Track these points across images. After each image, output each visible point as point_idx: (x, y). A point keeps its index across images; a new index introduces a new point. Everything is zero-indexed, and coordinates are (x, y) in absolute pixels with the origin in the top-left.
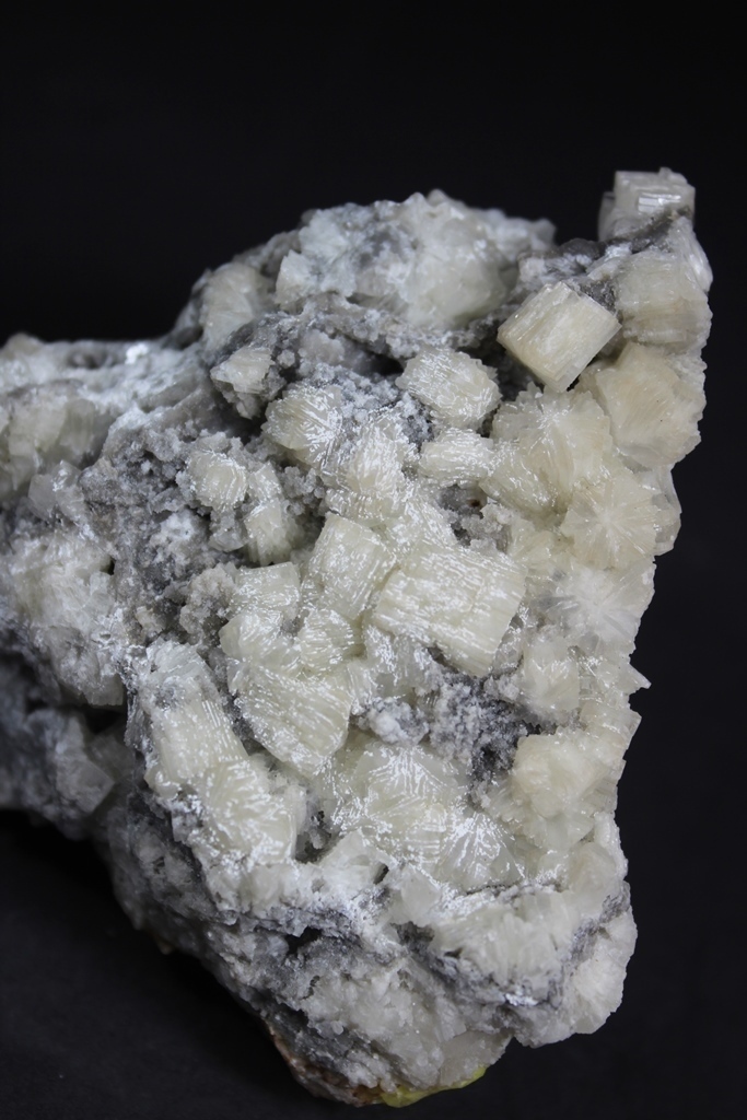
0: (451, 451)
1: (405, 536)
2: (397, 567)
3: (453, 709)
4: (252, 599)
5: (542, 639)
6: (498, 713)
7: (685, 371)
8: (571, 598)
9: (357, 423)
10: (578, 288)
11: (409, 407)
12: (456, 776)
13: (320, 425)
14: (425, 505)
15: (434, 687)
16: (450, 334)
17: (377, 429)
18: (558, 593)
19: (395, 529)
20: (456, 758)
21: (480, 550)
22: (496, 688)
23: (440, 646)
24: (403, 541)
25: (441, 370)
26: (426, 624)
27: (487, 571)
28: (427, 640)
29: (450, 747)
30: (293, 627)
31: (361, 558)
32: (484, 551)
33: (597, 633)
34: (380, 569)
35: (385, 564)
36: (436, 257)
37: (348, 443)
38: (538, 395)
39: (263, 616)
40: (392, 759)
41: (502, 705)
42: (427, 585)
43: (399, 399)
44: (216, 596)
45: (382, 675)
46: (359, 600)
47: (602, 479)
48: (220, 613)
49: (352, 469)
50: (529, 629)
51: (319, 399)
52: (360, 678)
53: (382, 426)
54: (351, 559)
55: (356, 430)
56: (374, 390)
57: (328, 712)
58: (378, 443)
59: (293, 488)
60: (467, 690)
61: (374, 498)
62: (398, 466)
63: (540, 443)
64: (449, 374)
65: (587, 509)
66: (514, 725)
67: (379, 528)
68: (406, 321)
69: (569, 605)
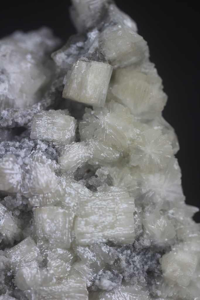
0: (71, 156)
1: (72, 202)
2: (76, 217)
3: (128, 262)
4: (21, 261)
5: (148, 214)
6: (145, 254)
7: (147, 71)
8: (150, 190)
9: (26, 165)
10: (87, 59)
11: (44, 146)
12: (142, 289)
13: (13, 174)
14: (72, 184)
15: (116, 258)
16: (39, 104)
17: (37, 163)
18: (144, 191)
19: (67, 201)
20: (139, 282)
21: (103, 191)
22: (140, 244)
23: (111, 240)
24: (72, 204)
25: (48, 123)
26: (101, 234)
27: (114, 199)
28: (104, 240)
29: (135, 279)
30: (44, 264)
31: (59, 221)
32: (105, 190)
33: (168, 199)
34: (70, 221)
35: (71, 218)
36: (14, 73)
37: (28, 176)
38: (93, 112)
39: (29, 266)
40: (113, 296)
41: (146, 250)
42: (93, 218)
43: (36, 145)
44: (4, 268)
45: (92, 264)
46: (67, 239)
47: (138, 135)
48: (9, 274)
49: (37, 186)
50: (140, 213)
51: (7, 163)
52: (84, 270)
53: (37, 160)
54: (55, 224)
55: (28, 168)
56: (24, 146)
57: (80, 292)
58: (41, 169)
59: (12, 205)
60: (129, 252)
61: (51, 193)
62: (54, 174)
63: (106, 134)
64: (53, 124)
65: (138, 151)
66: (154, 255)
67: (58, 204)
68: (19, 108)
69: (151, 194)
